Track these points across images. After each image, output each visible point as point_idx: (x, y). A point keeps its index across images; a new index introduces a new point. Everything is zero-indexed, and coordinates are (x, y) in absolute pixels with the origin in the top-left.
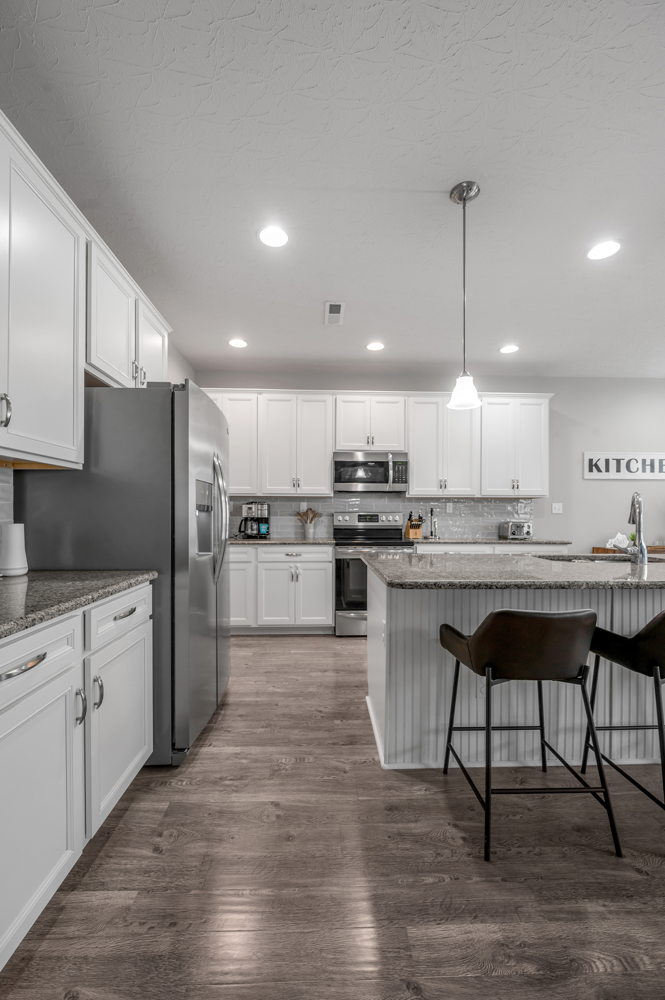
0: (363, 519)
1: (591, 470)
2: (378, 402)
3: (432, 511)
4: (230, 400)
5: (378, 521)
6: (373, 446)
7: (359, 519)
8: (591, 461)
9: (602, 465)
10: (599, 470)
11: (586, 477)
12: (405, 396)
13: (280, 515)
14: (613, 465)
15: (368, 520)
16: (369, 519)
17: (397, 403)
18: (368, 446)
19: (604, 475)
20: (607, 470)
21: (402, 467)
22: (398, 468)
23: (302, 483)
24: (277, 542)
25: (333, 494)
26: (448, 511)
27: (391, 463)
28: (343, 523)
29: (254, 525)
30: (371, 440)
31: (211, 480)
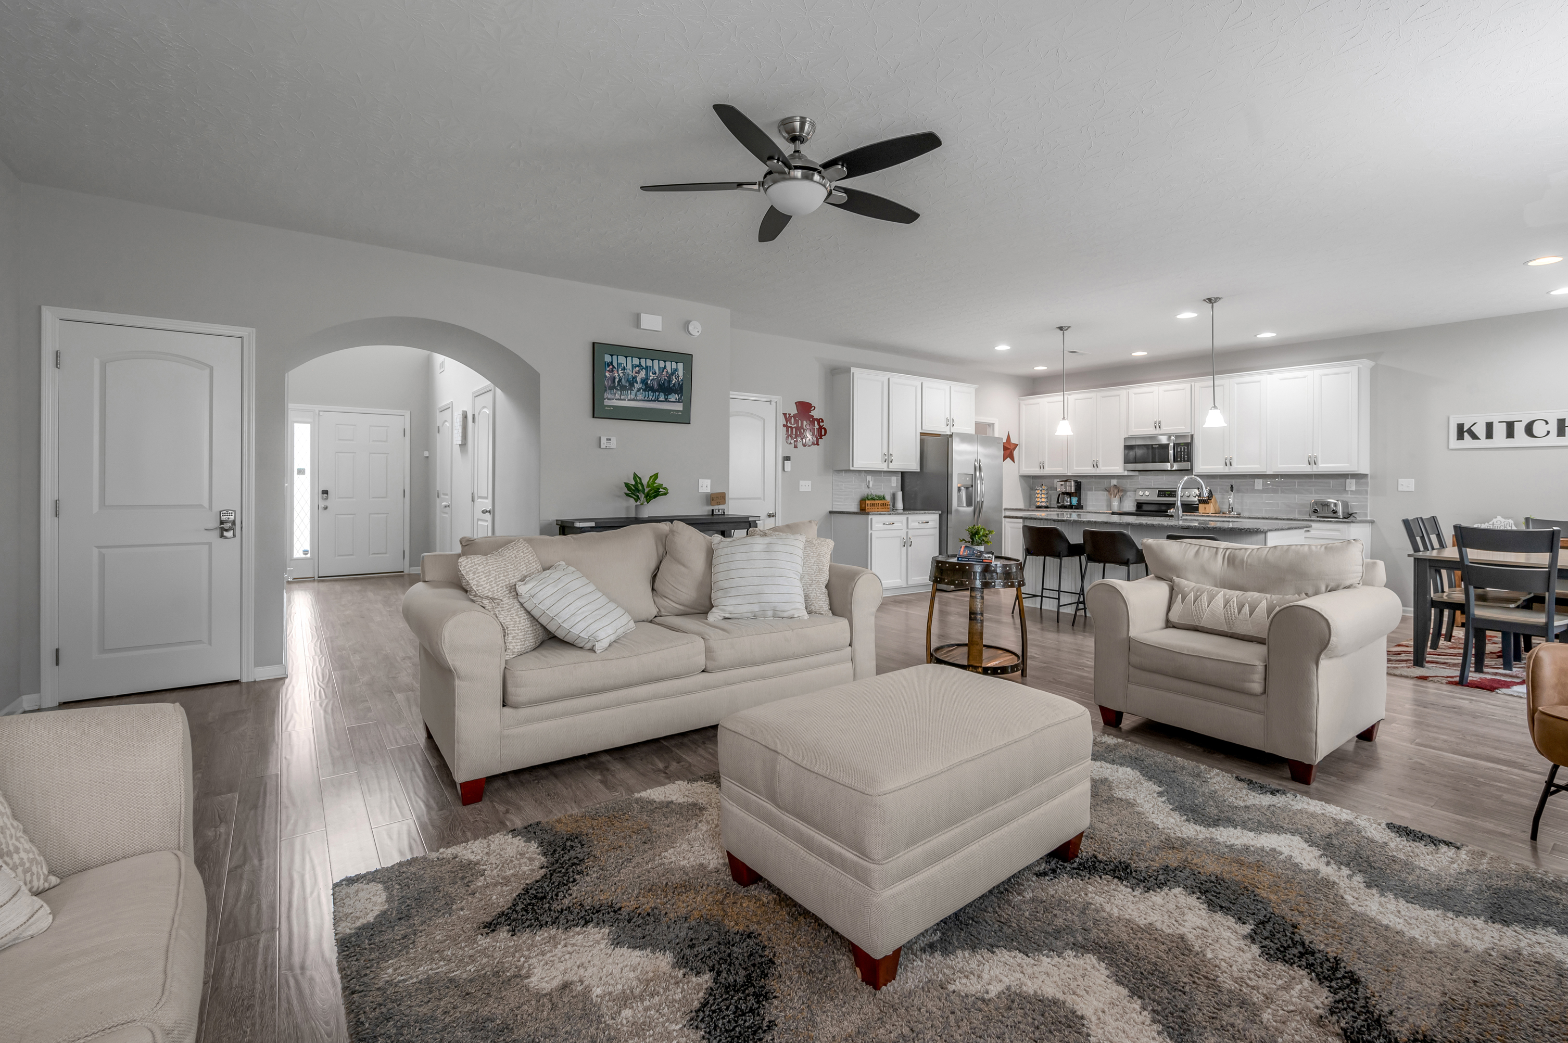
1: (1460, 436)
2: (1165, 391)
3: (1232, 487)
5: (1176, 497)
6: (1162, 430)
7: (1157, 494)
8: (1460, 427)
9: (1480, 431)
10: (1474, 437)
11: (1452, 446)
12: (1191, 382)
13: (1096, 490)
14: (1500, 430)
16: (1167, 494)
17: (1184, 389)
18: (1157, 430)
19: (1483, 442)
20: (1489, 435)
22: (1182, 448)
23: (1100, 464)
25: (1126, 473)
26: (1256, 488)
27: (1172, 444)
28: (1144, 498)
29: (1067, 499)
30: (1158, 425)
31: (973, 473)
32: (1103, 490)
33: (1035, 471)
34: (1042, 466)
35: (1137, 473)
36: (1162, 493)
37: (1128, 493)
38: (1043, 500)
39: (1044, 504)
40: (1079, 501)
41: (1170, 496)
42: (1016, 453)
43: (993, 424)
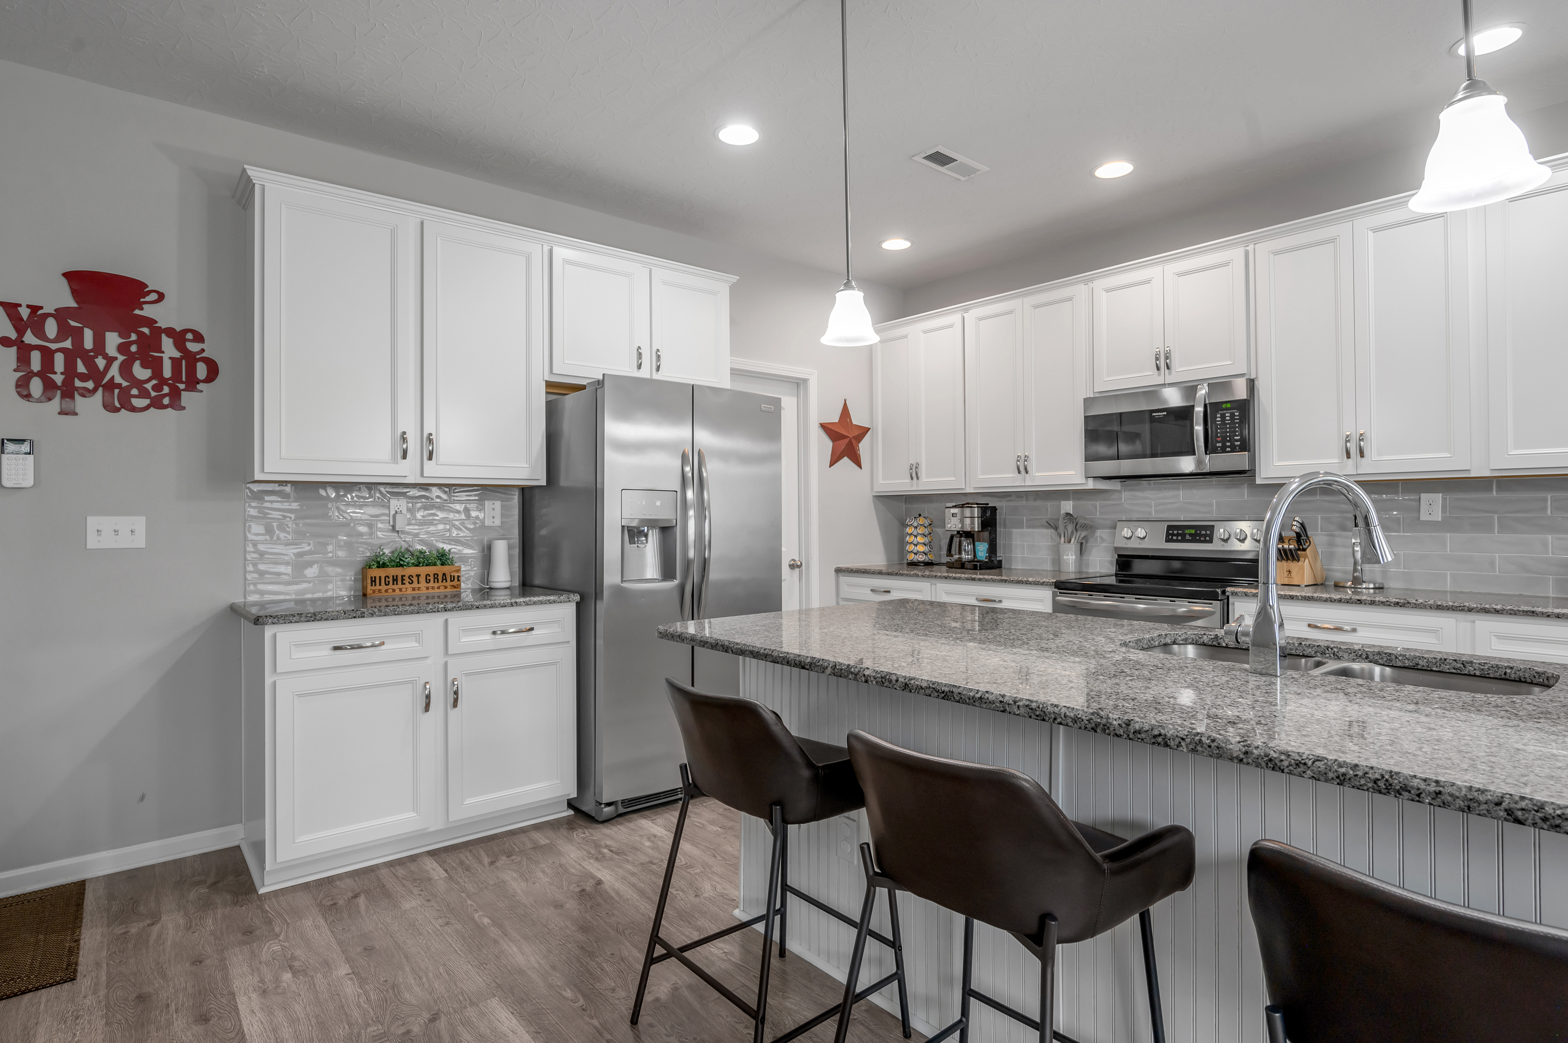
0: (1177, 535)
2: (1180, 275)
4: (925, 332)
5: (1211, 541)
6: (1170, 374)
7: (1168, 534)
12: (1246, 243)
13: (1028, 527)
15: (1188, 537)
16: (1190, 535)
17: (1226, 264)
18: (1159, 375)
21: (1232, 415)
22: (1223, 416)
23: (1033, 466)
24: (1030, 579)
25: (1091, 485)
26: (1424, 517)
27: (1199, 409)
28: (1134, 544)
29: (967, 545)
30: (1163, 361)
31: (677, 486)
32: (1042, 526)
33: (902, 485)
34: (914, 473)
35: (1115, 485)
36: (1175, 532)
37: (1099, 533)
38: (921, 548)
39: (921, 558)
40: (992, 549)
41: (1195, 538)
42: (863, 447)
43: (805, 381)
